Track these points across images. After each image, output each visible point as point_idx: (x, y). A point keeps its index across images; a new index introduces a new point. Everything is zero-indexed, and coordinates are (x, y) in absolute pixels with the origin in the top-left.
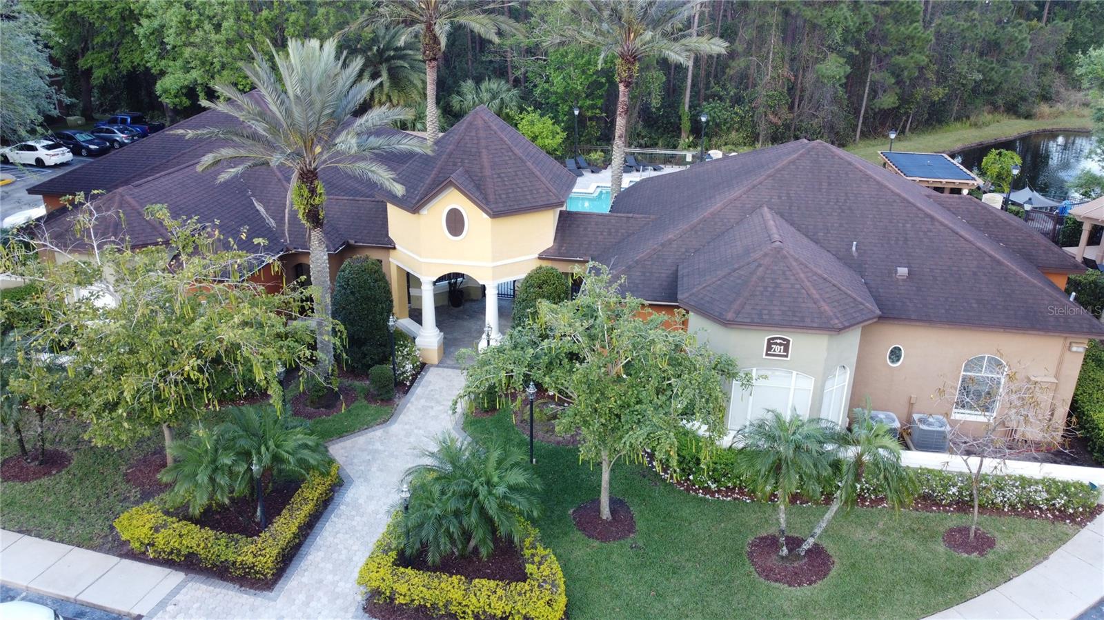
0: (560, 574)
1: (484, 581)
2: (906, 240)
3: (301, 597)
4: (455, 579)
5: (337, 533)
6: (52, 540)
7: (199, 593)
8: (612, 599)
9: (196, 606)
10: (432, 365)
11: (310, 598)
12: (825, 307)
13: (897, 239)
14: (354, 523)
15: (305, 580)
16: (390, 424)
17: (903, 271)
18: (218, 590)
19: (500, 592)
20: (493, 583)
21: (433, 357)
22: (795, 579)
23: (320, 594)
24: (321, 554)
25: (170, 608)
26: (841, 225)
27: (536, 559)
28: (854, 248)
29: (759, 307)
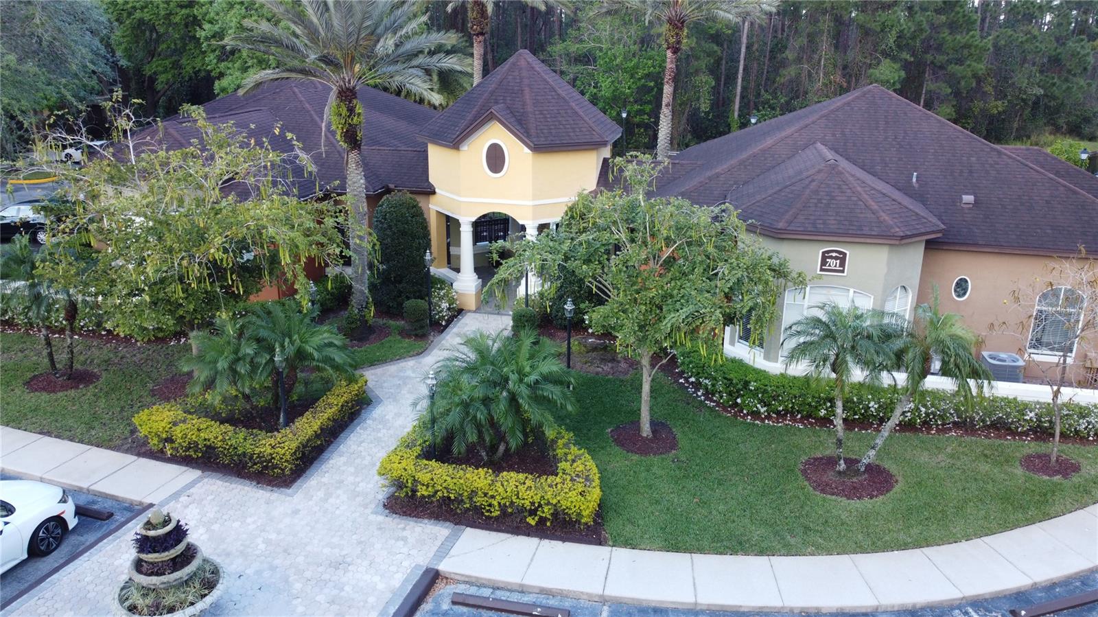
0: (595, 470)
1: (512, 474)
2: (971, 172)
3: (321, 494)
4: (482, 471)
5: (362, 442)
6: (71, 440)
7: (214, 488)
8: (651, 504)
9: (210, 497)
10: (469, 311)
11: (328, 495)
12: (884, 216)
13: (962, 171)
14: (379, 435)
15: (325, 480)
16: (424, 357)
17: (968, 198)
18: (233, 486)
19: (528, 483)
20: (521, 476)
21: (471, 303)
22: (854, 492)
23: (339, 492)
24: (343, 459)
25: (183, 499)
26: (900, 159)
27: (569, 457)
28: (914, 180)
29: (812, 217)
